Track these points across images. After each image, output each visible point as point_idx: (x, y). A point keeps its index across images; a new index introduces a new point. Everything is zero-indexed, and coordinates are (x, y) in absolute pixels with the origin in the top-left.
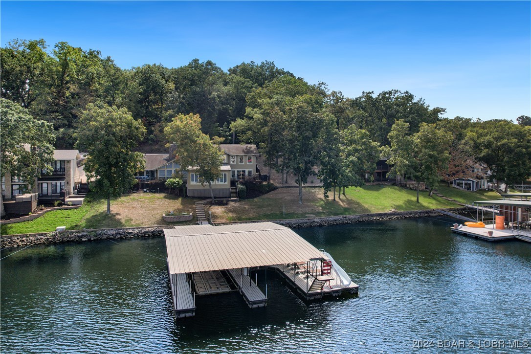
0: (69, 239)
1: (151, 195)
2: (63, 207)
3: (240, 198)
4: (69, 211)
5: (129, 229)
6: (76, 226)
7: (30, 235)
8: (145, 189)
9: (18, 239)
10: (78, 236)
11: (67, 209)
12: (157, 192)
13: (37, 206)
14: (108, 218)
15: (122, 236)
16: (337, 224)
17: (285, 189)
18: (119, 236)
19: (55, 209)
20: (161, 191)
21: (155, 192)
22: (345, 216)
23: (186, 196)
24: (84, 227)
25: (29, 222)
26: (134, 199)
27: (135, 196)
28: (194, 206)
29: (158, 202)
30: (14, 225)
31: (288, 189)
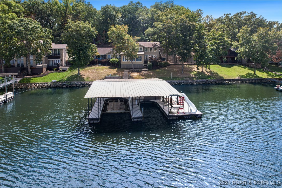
0: (57, 86)
1: (102, 67)
2: (58, 71)
3: (148, 69)
4: (60, 73)
5: (87, 82)
6: (62, 80)
7: (40, 83)
8: (100, 64)
9: (35, 85)
10: (62, 85)
11: (59, 72)
12: (105, 65)
13: (46, 70)
14: (78, 76)
15: (83, 85)
16: (202, 84)
17: (175, 65)
18: (82, 85)
19: (54, 72)
20: (108, 65)
21: (104, 65)
22: (207, 80)
23: (120, 67)
24: (65, 81)
25: (41, 77)
26: (93, 69)
27: (94, 67)
28: (123, 72)
29: (105, 70)
30: (34, 78)
31: (177, 65)
